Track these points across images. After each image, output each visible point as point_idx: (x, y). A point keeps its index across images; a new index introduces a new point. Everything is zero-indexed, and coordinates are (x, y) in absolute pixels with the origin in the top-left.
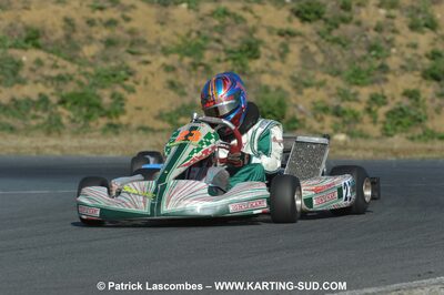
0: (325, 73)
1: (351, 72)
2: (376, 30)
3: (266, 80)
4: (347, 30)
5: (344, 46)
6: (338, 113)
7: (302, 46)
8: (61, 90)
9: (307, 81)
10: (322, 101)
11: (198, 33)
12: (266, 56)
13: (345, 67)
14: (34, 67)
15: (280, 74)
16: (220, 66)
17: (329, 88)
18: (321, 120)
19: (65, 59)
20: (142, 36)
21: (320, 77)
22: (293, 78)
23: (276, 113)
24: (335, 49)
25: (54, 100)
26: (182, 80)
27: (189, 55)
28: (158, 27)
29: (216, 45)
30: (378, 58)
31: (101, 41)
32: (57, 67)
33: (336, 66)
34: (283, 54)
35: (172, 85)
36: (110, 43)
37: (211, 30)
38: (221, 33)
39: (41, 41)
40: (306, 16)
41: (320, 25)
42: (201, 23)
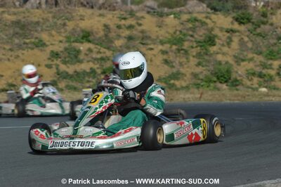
0: (253, 53)
1: (268, 52)
3: (220, 57)
4: (265, 28)
5: (264, 37)
6: (261, 76)
7: (239, 38)
8: (103, 66)
9: (243, 58)
10: (252, 69)
11: (181, 32)
12: (219, 44)
13: (264, 49)
14: (87, 53)
15: (228, 54)
16: (193, 50)
17: (255, 62)
18: (251, 80)
19: (105, 48)
20: (148, 34)
21: (250, 56)
22: (234, 56)
23: (226, 76)
24: (259, 39)
25: (99, 71)
26: (171, 58)
27: (175, 44)
28: (157, 29)
29: (191, 38)
31: (125, 37)
32: (101, 53)
33: (259, 49)
34: (229, 42)
35: (166, 62)
36: (130, 38)
37: (187, 30)
38: (194, 32)
39: (91, 38)
40: (242, 21)
41: (250, 26)
42: (182, 26)
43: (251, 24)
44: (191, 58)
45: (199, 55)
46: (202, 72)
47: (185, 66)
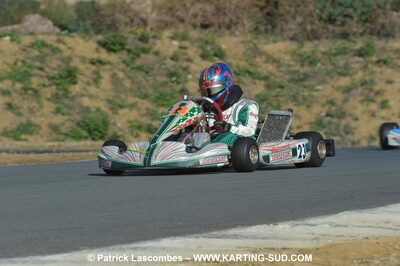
0: (135, 96)
1: (157, 95)
2: (172, 59)
3: (86, 102)
4: (147, 59)
5: (147, 72)
6: (150, 130)
7: (111, 73)
9: (121, 103)
10: (136, 120)
11: (23, 62)
12: (83, 81)
13: (151, 91)
15: (97, 97)
16: (46, 90)
17: (140, 109)
18: (137, 136)
21: (131, 100)
22: (107, 100)
23: (101, 130)
24: (140, 76)
26: (16, 102)
27: (19, 81)
29: (40, 73)
30: (178, 83)
33: (142, 90)
34: (97, 80)
35: (10, 107)
37: (33, 59)
38: (42, 62)
40: (113, 47)
41: (124, 55)
42: (24, 53)
43: (125, 52)
44: (45, 103)
45: (56, 98)
46: (63, 124)
47: (38, 114)
